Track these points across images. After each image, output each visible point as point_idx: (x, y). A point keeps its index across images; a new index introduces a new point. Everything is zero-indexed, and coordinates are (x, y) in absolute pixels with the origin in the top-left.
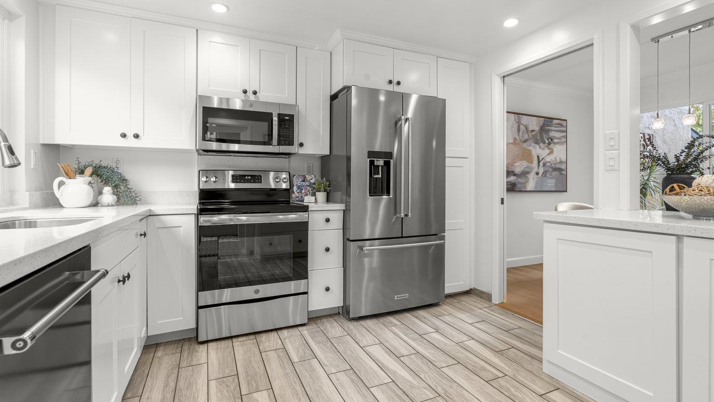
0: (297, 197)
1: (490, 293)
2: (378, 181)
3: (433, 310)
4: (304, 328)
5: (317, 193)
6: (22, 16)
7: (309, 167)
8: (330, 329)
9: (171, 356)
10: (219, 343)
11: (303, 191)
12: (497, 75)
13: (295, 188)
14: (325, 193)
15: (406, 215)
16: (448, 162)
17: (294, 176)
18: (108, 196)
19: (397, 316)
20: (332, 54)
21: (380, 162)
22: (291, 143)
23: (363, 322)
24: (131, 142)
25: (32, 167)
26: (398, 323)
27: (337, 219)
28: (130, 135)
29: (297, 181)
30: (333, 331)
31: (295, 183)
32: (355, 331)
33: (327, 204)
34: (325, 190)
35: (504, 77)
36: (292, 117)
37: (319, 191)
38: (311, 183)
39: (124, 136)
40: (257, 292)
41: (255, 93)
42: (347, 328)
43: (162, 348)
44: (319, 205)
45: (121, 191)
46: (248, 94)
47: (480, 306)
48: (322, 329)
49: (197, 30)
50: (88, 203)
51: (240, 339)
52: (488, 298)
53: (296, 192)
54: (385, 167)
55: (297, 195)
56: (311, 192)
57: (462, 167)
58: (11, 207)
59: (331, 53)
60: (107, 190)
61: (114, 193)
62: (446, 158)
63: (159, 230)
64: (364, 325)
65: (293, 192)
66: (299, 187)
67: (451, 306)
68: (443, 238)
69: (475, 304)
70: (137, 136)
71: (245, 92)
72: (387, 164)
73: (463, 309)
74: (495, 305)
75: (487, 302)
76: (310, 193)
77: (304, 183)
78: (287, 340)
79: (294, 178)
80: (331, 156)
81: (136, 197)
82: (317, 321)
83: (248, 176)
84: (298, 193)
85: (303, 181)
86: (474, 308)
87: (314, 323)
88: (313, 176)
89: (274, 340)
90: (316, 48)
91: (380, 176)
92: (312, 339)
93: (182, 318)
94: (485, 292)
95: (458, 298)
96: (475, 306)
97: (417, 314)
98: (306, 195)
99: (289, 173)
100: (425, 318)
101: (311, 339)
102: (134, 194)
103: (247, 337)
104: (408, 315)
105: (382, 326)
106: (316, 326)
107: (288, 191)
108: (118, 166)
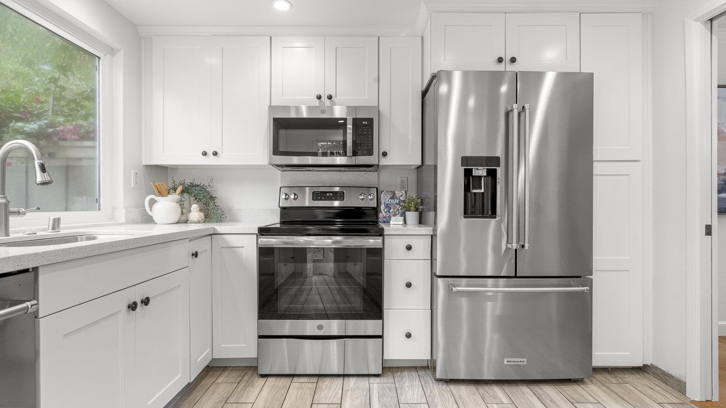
0: (384, 217)
1: (683, 379)
2: (478, 197)
3: (569, 389)
4: (377, 380)
5: (407, 213)
6: (121, 49)
7: (402, 182)
8: (407, 389)
9: (228, 384)
10: (279, 379)
11: (391, 211)
12: (696, 20)
13: (382, 207)
14: (417, 213)
15: (523, 246)
16: (598, 168)
17: (382, 192)
18: (195, 213)
19: (507, 388)
20: (424, 39)
21: (480, 171)
22: (370, 153)
23: (453, 388)
24: (211, 161)
25: (132, 186)
26: (505, 400)
27: (421, 247)
28: (210, 153)
29: (385, 199)
30: (409, 393)
31: (383, 201)
32: (438, 400)
33: (420, 227)
34: (417, 210)
35: (711, 20)
36: (371, 121)
37: (409, 210)
38: (400, 201)
39: (205, 154)
40: (320, 327)
41: (330, 97)
42: (429, 392)
43: (226, 373)
44: (408, 227)
45: (210, 209)
46: (322, 99)
47: (661, 399)
48: (397, 386)
49: (271, 37)
50: (176, 220)
51: (302, 380)
52: (677, 387)
53: (383, 212)
54: (490, 179)
55: (385, 214)
56: (400, 211)
57: (629, 175)
58: (112, 222)
59: (422, 38)
60: (195, 207)
61: (201, 210)
62: (594, 163)
63: (223, 249)
64: (454, 391)
65: (381, 212)
66: (387, 206)
67: (605, 389)
68: (590, 283)
69: (650, 392)
70: (215, 154)
71: (319, 97)
72: (492, 174)
73: (626, 398)
74: (693, 402)
75: (676, 393)
76: (399, 213)
77: (392, 201)
78: (349, 394)
79: (382, 195)
80: (424, 167)
81: (223, 215)
82: (396, 372)
83: (330, 192)
84: (386, 212)
85: (392, 198)
86: (648, 401)
87: (392, 376)
88: (404, 192)
89: (335, 389)
90: (403, 35)
91: (482, 191)
92: (379, 398)
93: (244, 345)
94: (672, 376)
95: (620, 376)
96: (651, 398)
97: (540, 391)
98: (395, 215)
99: (377, 189)
100: (552, 400)
101: (377, 399)
102: (220, 211)
103: (309, 379)
104: (525, 390)
105: (481, 401)
106: (392, 380)
107: (376, 210)
108: (211, 184)
